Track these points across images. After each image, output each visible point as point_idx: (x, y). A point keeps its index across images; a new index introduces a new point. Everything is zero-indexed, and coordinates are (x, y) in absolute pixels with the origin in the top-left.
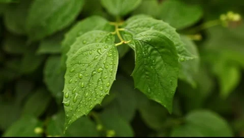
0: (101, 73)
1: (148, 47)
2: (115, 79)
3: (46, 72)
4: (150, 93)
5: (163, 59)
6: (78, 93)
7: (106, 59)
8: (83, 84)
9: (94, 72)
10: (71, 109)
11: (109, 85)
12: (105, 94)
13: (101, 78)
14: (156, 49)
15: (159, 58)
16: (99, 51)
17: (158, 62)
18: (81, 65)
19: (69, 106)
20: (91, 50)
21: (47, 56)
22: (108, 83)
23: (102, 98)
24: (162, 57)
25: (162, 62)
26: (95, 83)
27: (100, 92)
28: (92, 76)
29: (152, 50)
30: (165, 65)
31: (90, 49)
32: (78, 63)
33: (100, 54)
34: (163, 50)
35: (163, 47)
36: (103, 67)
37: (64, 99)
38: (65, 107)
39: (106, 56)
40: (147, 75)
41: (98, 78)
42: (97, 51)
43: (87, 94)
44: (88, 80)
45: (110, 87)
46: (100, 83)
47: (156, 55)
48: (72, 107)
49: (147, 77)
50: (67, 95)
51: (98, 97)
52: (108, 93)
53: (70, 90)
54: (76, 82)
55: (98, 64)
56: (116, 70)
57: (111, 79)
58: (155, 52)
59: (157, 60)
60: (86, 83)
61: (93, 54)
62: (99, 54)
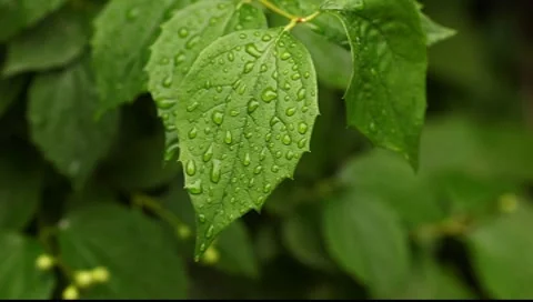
0: (273, 102)
1: (360, 24)
2: (317, 112)
3: (34, 118)
4: (375, 133)
5: (391, 47)
6: (221, 159)
7: (277, 67)
8: (228, 135)
9: (254, 103)
10: (209, 200)
11: (306, 130)
12: (301, 152)
13: (276, 114)
14: (376, 26)
15: (382, 46)
16: (251, 49)
17: (382, 57)
18: (213, 90)
19: (201, 192)
20: (231, 51)
21: (28, 78)
22: (303, 126)
23: (295, 161)
24: (388, 43)
25: (389, 56)
26: (265, 130)
27: (285, 148)
28: (249, 113)
29: (368, 30)
30: (396, 60)
31: (228, 48)
32: (205, 87)
33: (257, 57)
34: (390, 25)
35: (390, 19)
36: (275, 87)
37: (186, 177)
38: (192, 196)
39: (274, 59)
40: (367, 91)
41: (268, 117)
42: (247, 51)
43: (247, 159)
44: (242, 124)
45: (309, 133)
46: (279, 126)
47: (375, 40)
48: (211, 195)
49: (369, 95)
50: (191, 167)
51: (283, 161)
52: (307, 148)
53: (195, 155)
54: (208, 133)
55: (258, 82)
56: (316, 91)
57: (307, 114)
58: (374, 32)
59: (379, 52)
60: (237, 132)
61: (237, 59)
62: (253, 59)
